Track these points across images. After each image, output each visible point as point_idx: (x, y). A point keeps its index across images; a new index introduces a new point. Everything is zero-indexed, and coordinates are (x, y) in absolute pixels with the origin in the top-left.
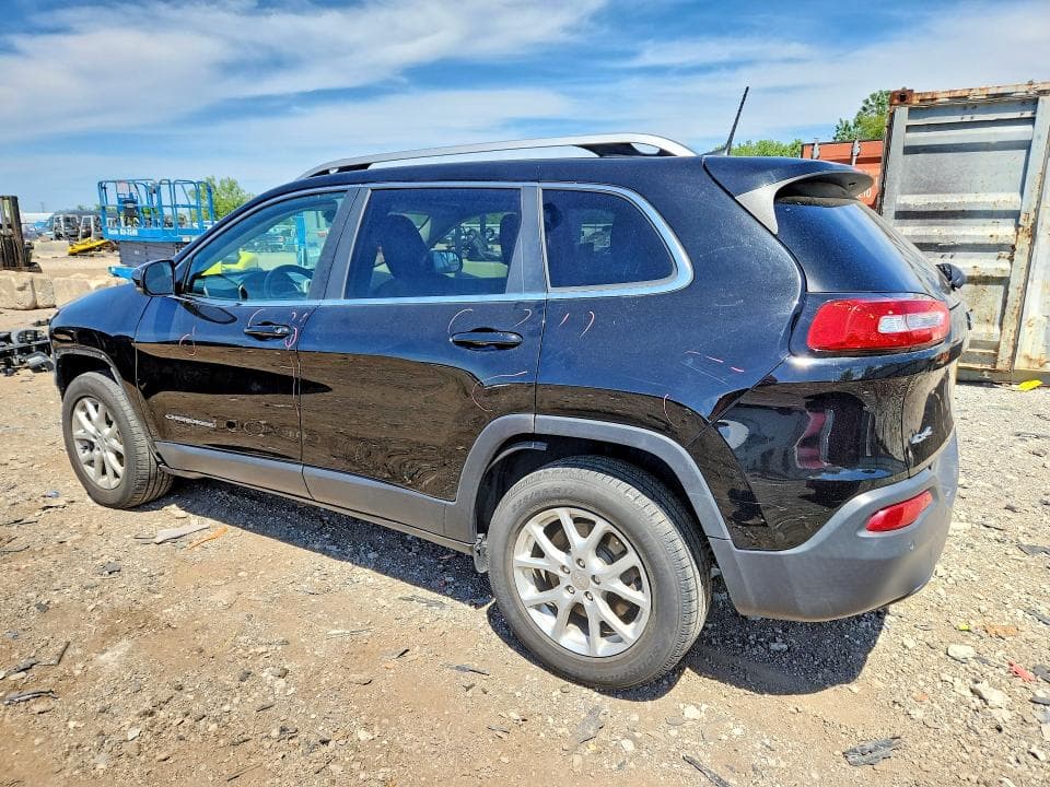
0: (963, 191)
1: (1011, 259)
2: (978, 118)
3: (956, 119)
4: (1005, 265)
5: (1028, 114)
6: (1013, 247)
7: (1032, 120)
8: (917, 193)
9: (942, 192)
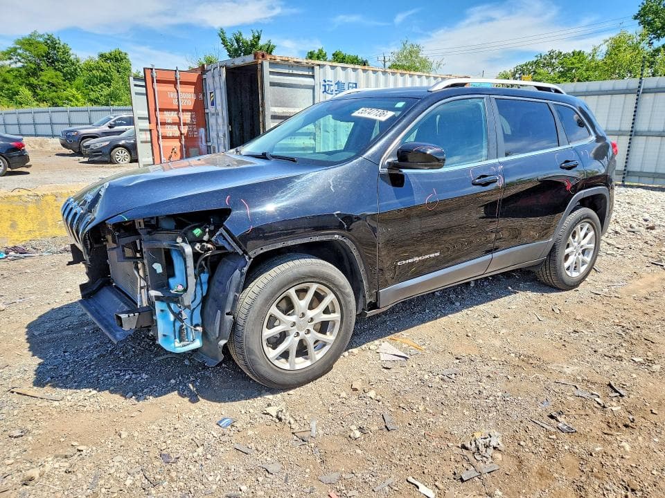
0: (294, 107)
1: (315, 140)
2: (295, 72)
3: (287, 71)
4: (313, 142)
5: (311, 73)
6: (315, 134)
7: (313, 77)
8: (278, 106)
9: (286, 107)
